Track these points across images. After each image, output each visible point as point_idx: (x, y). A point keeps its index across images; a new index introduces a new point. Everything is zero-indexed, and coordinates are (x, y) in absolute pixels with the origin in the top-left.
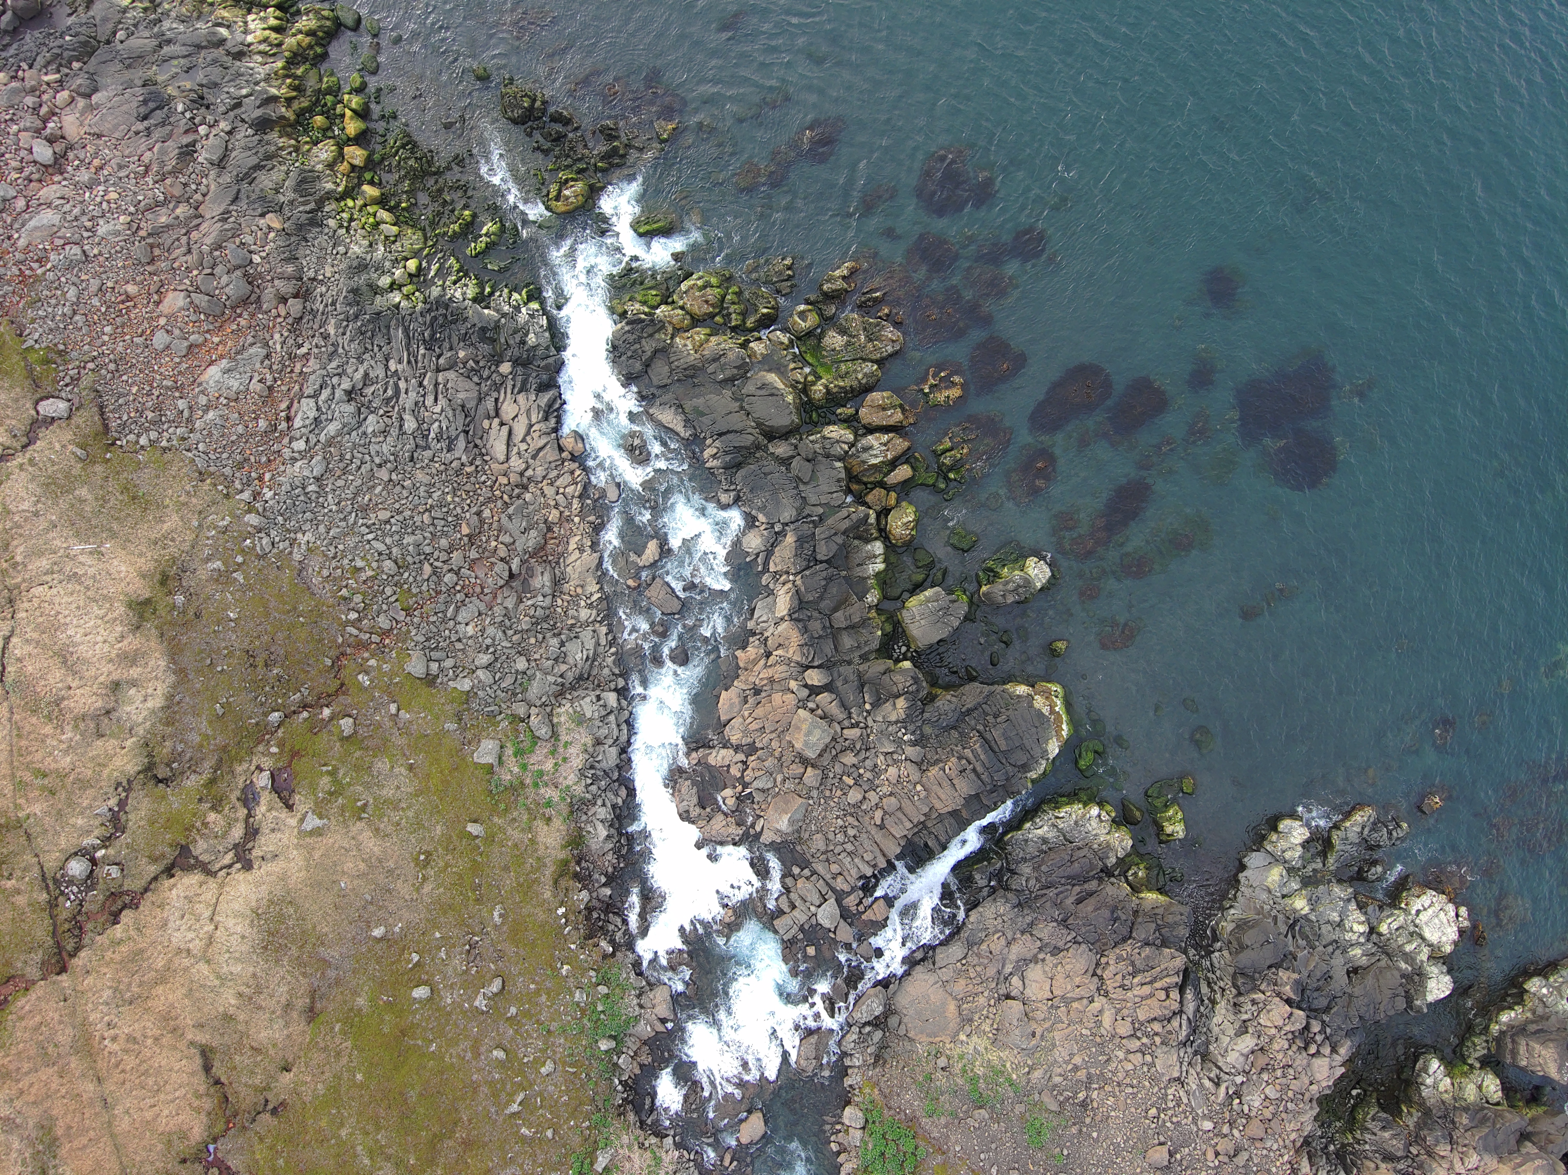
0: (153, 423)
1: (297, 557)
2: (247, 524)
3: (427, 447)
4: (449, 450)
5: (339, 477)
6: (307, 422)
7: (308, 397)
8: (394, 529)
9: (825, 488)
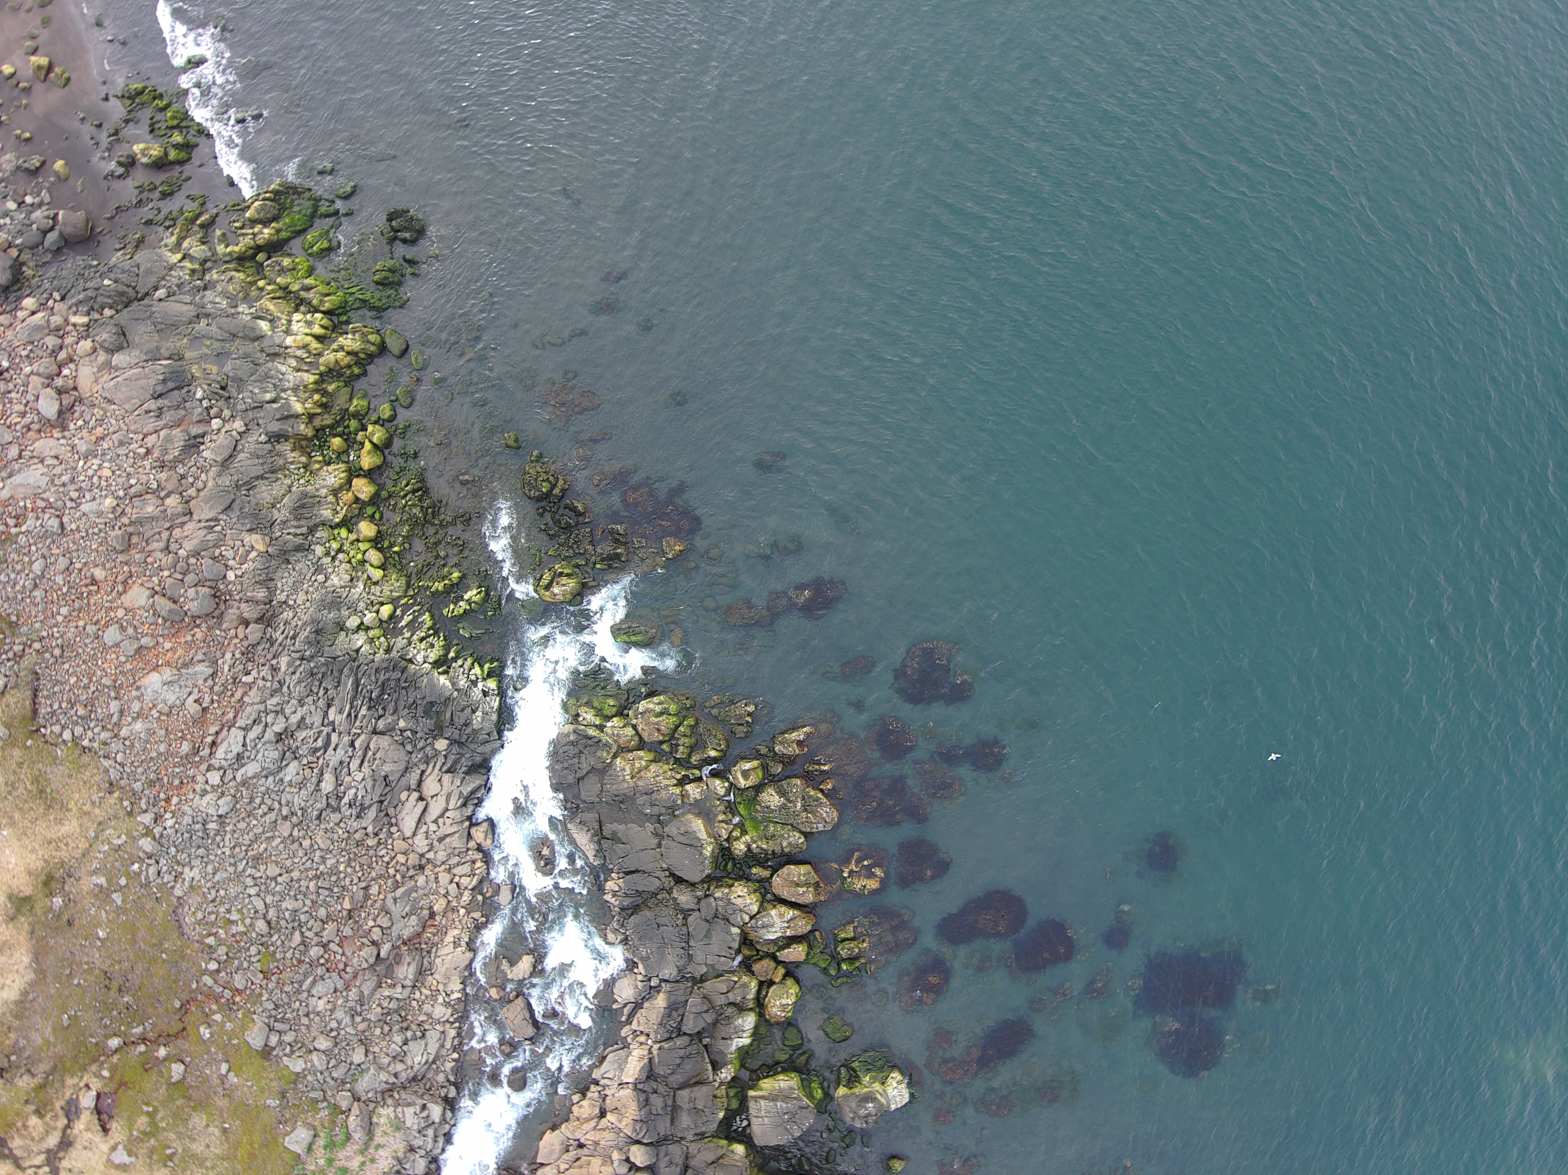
0: (82, 718)
1: (178, 892)
2: (140, 848)
3: (337, 809)
4: (358, 817)
5: (243, 819)
6: (229, 756)
7: (240, 728)
8: (277, 889)
9: (715, 948)
